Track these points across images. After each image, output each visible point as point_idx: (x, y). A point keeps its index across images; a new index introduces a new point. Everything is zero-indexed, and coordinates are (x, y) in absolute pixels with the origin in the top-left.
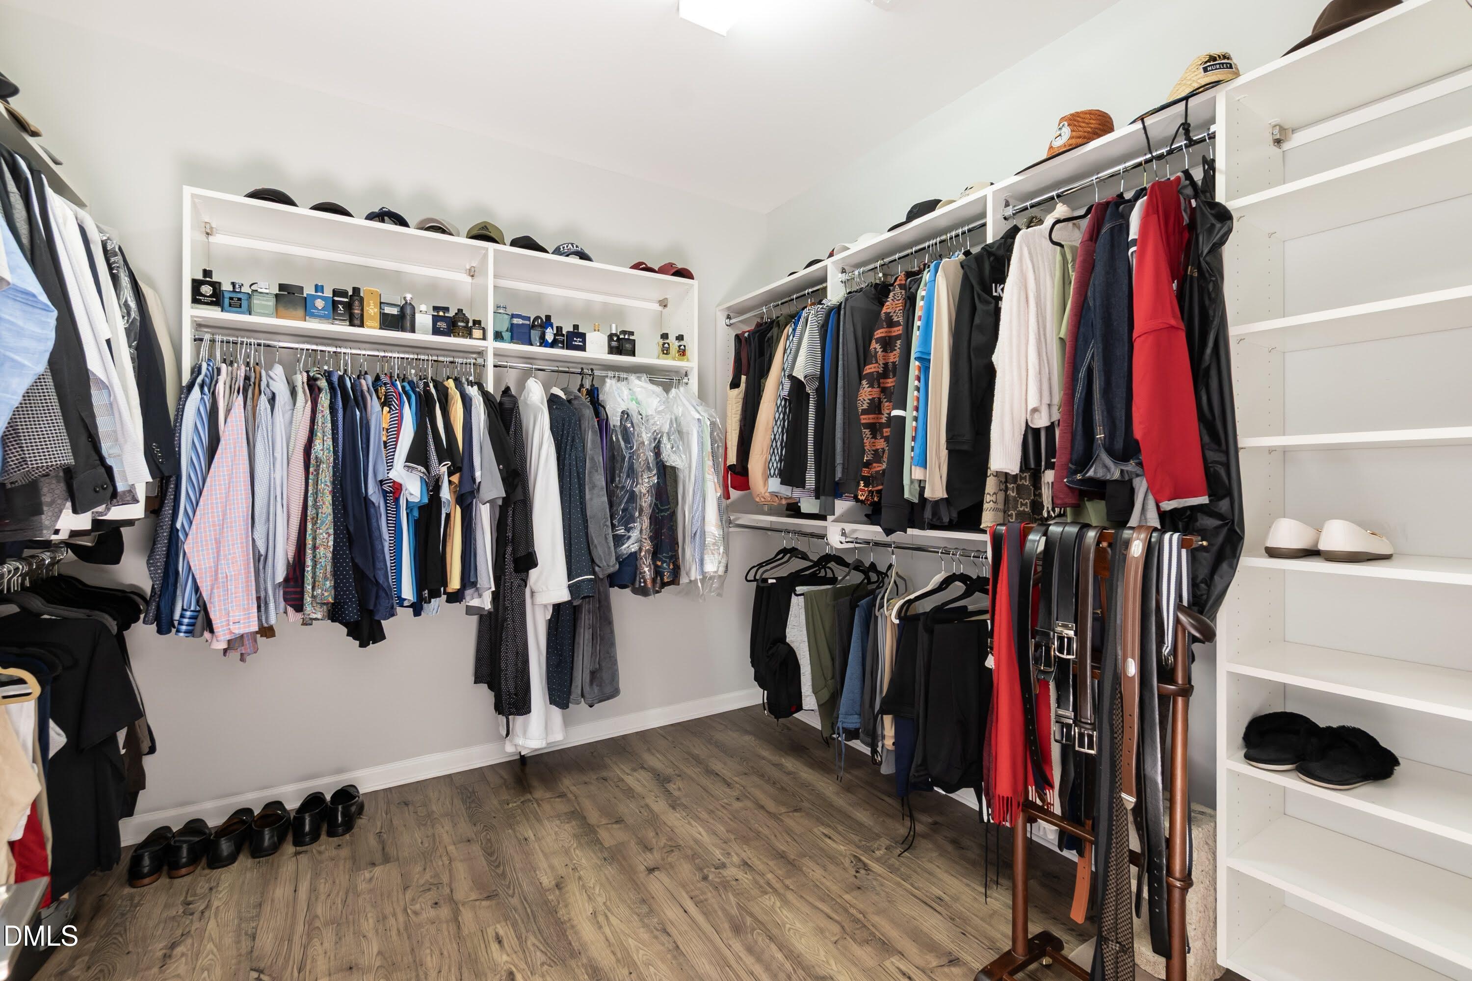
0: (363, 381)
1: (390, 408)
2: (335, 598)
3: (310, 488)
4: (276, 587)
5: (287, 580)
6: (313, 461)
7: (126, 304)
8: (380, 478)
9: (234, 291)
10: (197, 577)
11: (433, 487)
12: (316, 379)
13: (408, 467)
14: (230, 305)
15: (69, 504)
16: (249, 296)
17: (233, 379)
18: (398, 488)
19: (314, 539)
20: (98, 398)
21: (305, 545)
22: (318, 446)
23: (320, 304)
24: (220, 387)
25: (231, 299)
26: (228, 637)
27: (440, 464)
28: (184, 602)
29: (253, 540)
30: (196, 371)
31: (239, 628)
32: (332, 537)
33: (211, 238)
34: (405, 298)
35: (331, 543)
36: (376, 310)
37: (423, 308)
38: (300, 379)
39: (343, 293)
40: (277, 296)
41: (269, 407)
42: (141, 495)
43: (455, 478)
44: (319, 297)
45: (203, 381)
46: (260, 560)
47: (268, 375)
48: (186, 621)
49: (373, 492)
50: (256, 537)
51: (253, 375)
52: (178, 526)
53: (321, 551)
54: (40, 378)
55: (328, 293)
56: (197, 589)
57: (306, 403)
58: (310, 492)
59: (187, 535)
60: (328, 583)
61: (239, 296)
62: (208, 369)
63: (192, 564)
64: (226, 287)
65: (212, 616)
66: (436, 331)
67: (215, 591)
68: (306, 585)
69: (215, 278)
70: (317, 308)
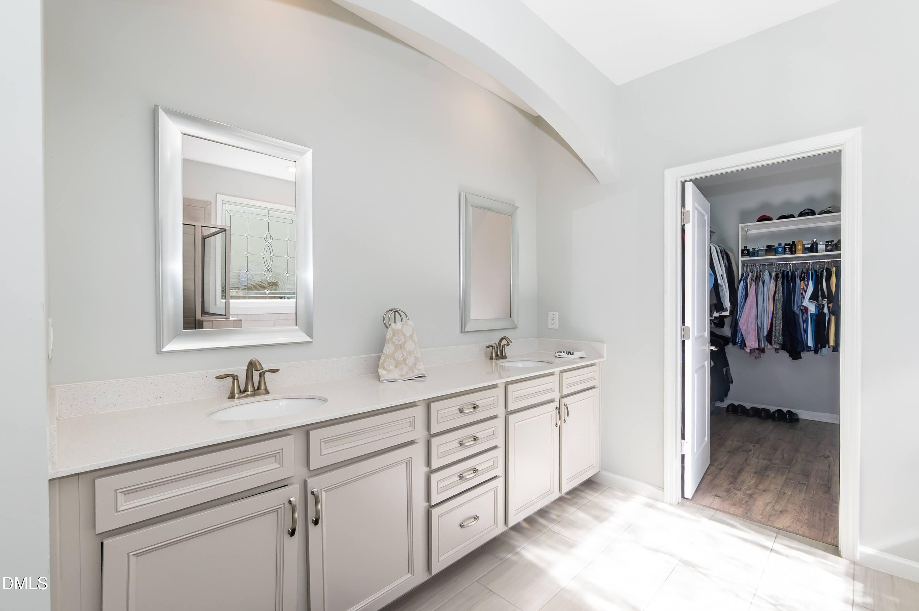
0: (796, 273)
1: (804, 282)
2: (783, 342)
3: (775, 308)
4: (764, 337)
5: (767, 335)
6: (775, 300)
7: (725, 263)
8: (799, 305)
9: (753, 250)
10: (742, 331)
11: (820, 308)
12: (778, 274)
13: (810, 301)
14: (752, 255)
15: (715, 311)
16: (758, 251)
17: (752, 277)
18: (806, 309)
19: (775, 324)
20: (720, 289)
21: (773, 326)
22: (777, 295)
23: (780, 249)
24: (749, 280)
25: (752, 253)
26: (750, 348)
27: (822, 300)
28: (739, 339)
29: (757, 323)
30: (742, 275)
31: (753, 346)
32: (782, 324)
33: (748, 233)
34: (813, 241)
35: (781, 325)
36: (801, 247)
37: (821, 243)
38: (774, 274)
39: (789, 244)
40: (766, 249)
41: (762, 285)
42: (729, 309)
43: (831, 305)
44: (780, 247)
45: (744, 278)
46: (759, 329)
47: (763, 274)
48: (739, 342)
49: (796, 309)
50: (758, 322)
51: (759, 275)
52: (738, 318)
53: (778, 327)
54: (712, 288)
55: (783, 245)
56: (742, 335)
57: (774, 282)
58: (775, 309)
59: (739, 321)
60: (780, 337)
61: (755, 252)
62: (746, 275)
63: (741, 328)
64: (751, 250)
65: (746, 342)
66: (827, 250)
67: (747, 336)
68: (773, 337)
69: (748, 248)
70: (779, 251)
